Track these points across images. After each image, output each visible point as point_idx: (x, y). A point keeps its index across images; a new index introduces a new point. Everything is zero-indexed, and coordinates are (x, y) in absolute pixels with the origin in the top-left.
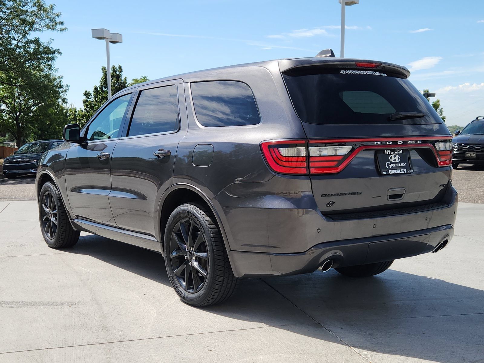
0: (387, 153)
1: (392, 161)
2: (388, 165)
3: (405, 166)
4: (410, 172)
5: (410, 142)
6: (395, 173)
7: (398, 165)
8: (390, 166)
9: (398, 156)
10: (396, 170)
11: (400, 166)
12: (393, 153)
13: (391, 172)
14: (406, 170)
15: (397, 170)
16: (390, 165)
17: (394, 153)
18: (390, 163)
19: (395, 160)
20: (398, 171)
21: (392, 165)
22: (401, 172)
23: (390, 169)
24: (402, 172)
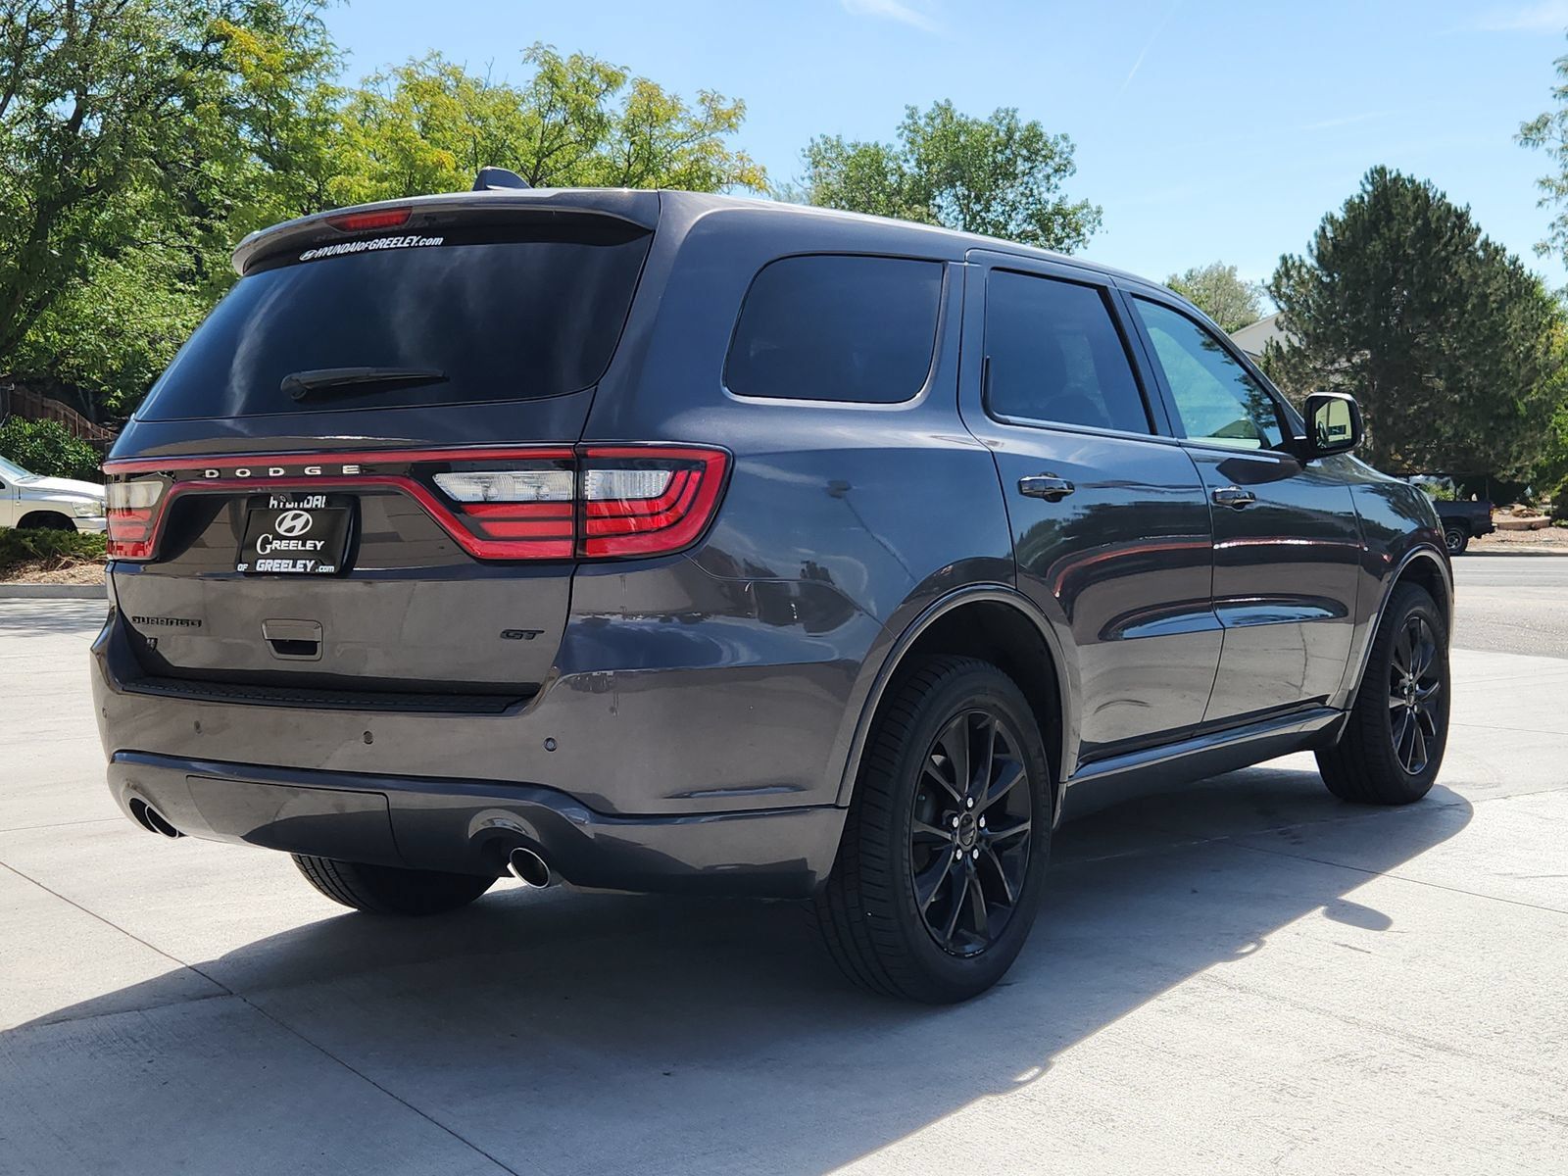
0: (273, 505)
1: (281, 531)
2: (266, 542)
3: (319, 548)
4: (325, 571)
5: (310, 471)
6: (274, 570)
7: (293, 545)
8: (269, 546)
9: (306, 516)
10: (279, 561)
11: (300, 548)
12: (291, 506)
13: (263, 566)
14: (313, 562)
15: (284, 561)
16: (271, 543)
17: (296, 506)
18: (271, 537)
19: (291, 529)
20: (285, 566)
21: (276, 544)
22: (294, 570)
23: (266, 557)
24: (299, 569)
